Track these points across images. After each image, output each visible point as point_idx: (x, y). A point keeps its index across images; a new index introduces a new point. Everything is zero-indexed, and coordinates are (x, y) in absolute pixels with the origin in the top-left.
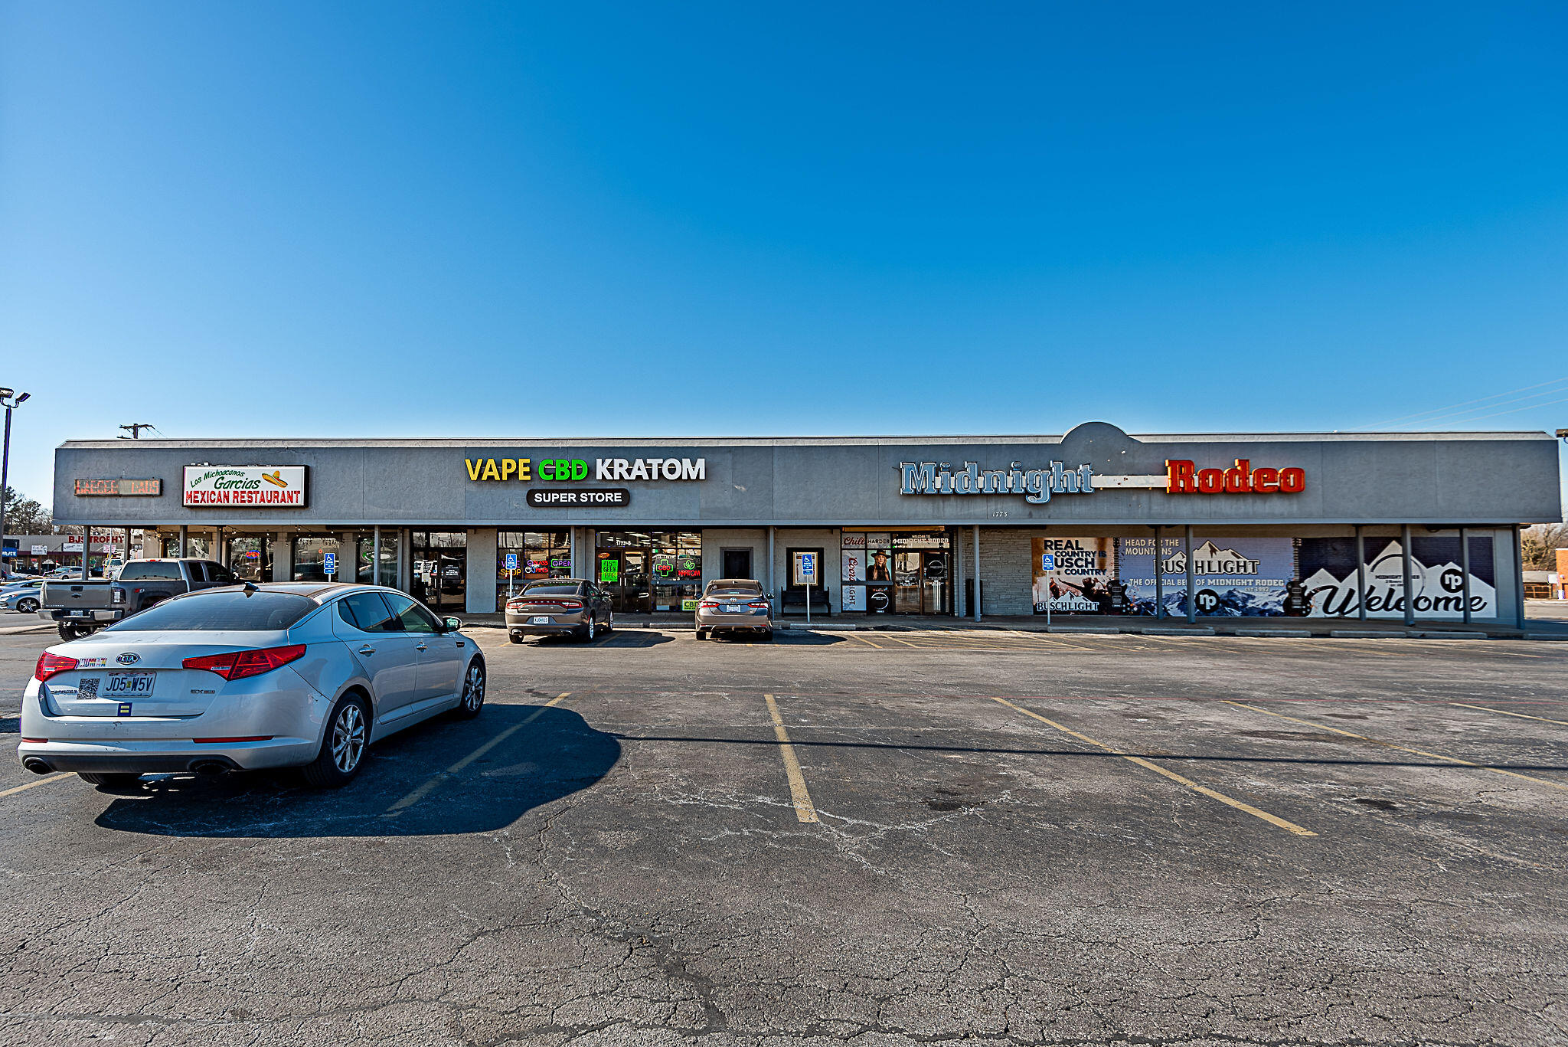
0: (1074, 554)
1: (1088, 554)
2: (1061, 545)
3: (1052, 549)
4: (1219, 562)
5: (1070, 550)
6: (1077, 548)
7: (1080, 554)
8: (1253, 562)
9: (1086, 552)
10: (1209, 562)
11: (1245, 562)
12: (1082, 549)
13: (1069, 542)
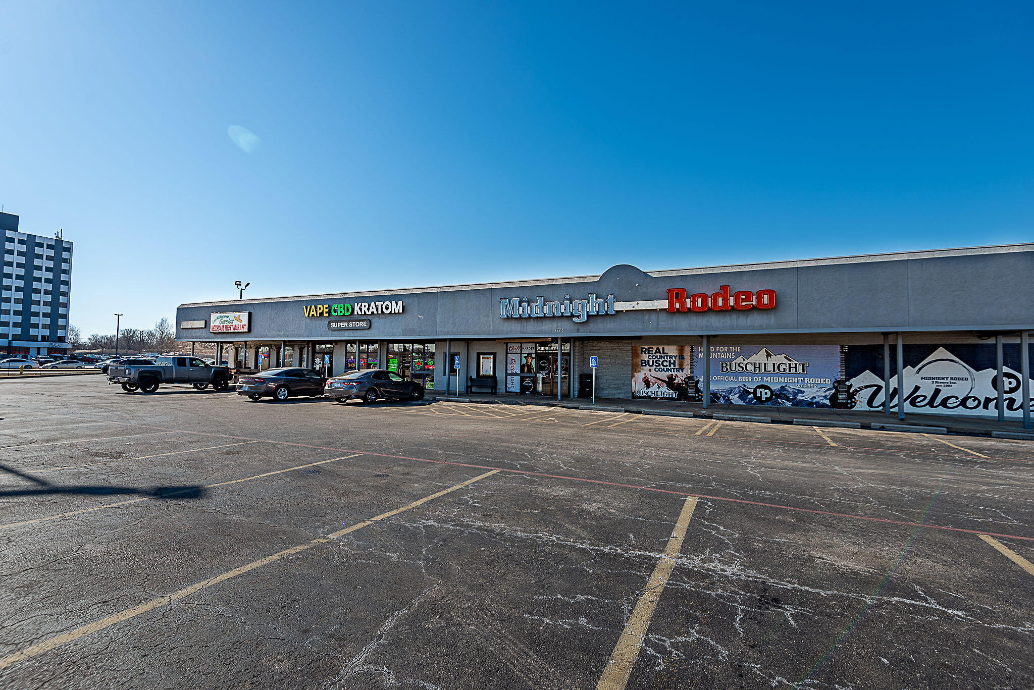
0: (661, 357)
1: (671, 357)
2: (652, 351)
3: (645, 353)
4: (774, 364)
5: (658, 354)
6: (664, 353)
7: (666, 357)
8: (803, 365)
9: (670, 356)
10: (765, 364)
11: (796, 364)
12: (667, 353)
13: (658, 349)
